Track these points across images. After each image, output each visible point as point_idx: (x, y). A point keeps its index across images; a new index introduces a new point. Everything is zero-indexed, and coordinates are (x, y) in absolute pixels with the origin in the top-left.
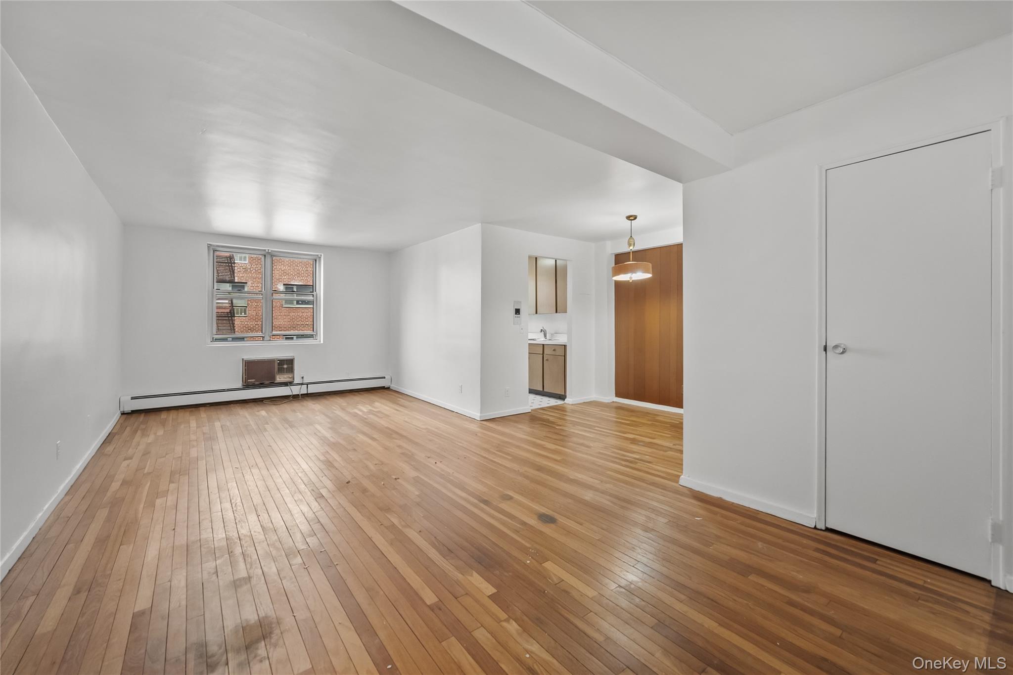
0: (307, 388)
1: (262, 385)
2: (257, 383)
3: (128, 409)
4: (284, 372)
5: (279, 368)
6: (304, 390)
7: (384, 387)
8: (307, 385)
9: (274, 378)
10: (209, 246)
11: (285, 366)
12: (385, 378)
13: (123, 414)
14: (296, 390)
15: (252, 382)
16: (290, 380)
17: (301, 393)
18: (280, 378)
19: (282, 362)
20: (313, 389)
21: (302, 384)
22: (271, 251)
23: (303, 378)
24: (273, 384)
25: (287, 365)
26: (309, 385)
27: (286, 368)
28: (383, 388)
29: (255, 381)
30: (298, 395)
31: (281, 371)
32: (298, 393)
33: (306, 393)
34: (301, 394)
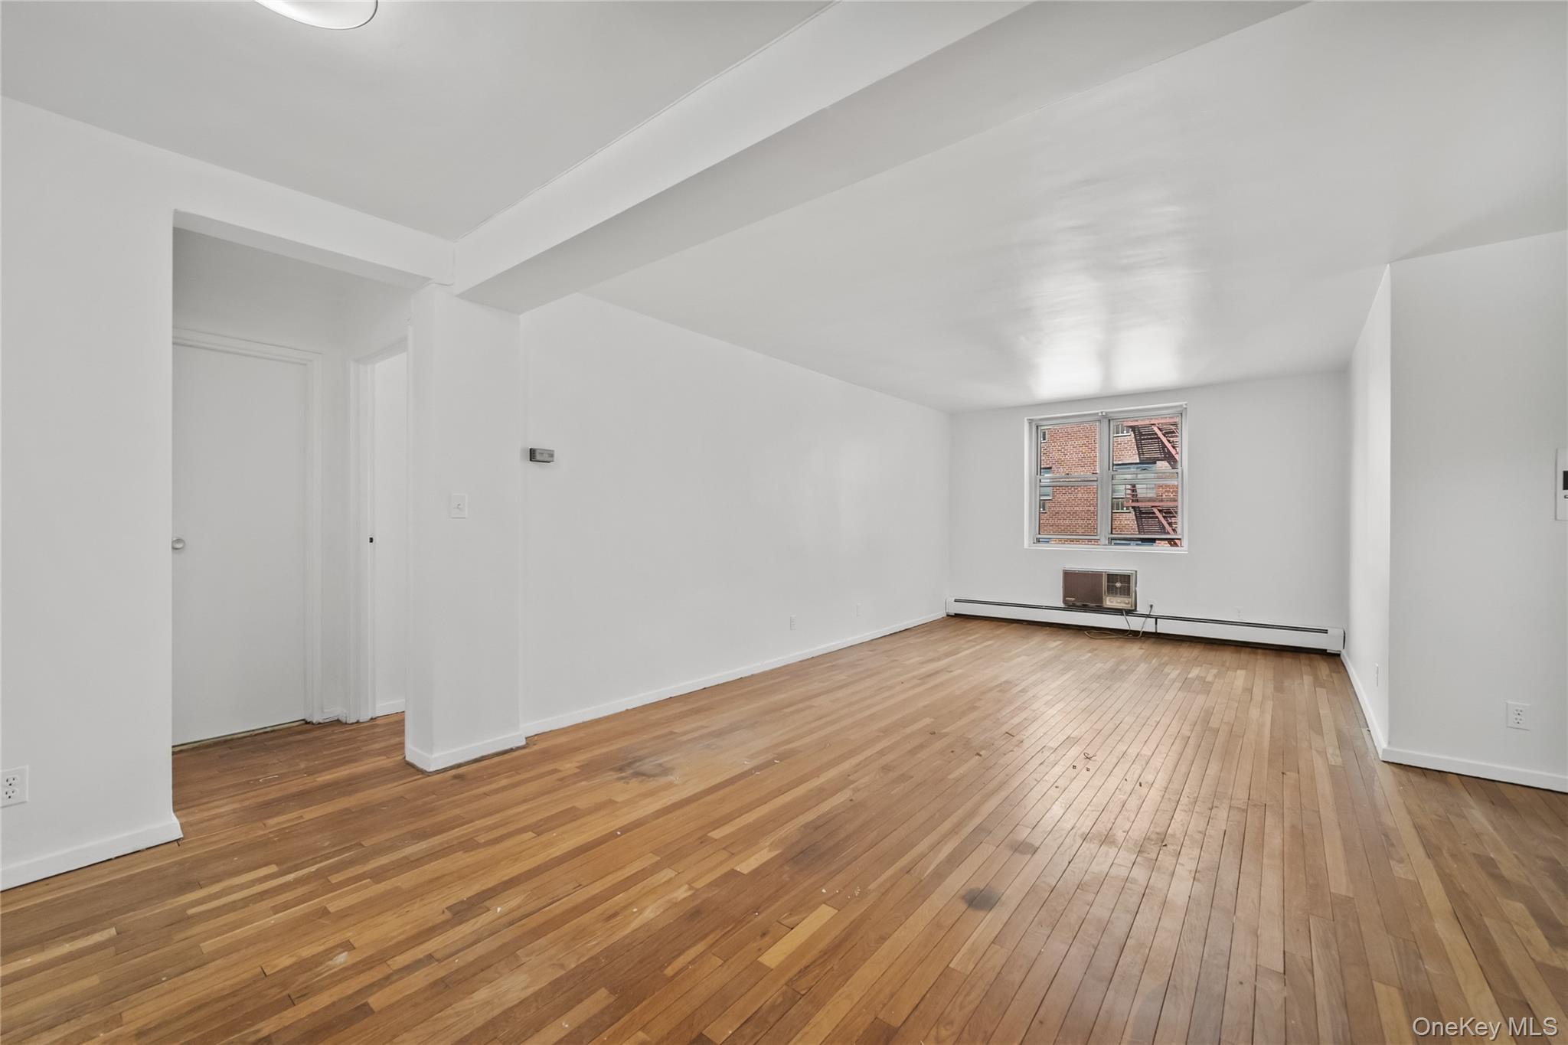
0: (1156, 624)
1: (1085, 608)
2: (1078, 604)
3: (952, 612)
4: (1116, 594)
5: (1108, 586)
6: (1149, 626)
7: (1326, 650)
8: (1156, 619)
9: (1100, 600)
10: (1031, 421)
11: (1118, 585)
12: (1326, 632)
13: (948, 615)
14: (1135, 624)
15: (1071, 601)
16: (1128, 607)
17: (1144, 630)
18: (1110, 602)
19: (1112, 578)
20: (1165, 627)
21: (1148, 616)
22: (1106, 413)
23: (1151, 606)
24: (1101, 609)
25: (1122, 583)
26: (1158, 620)
27: (1120, 588)
28: (1322, 653)
29: (1074, 601)
30: (1139, 632)
31: (1112, 590)
32: (1139, 630)
33: (1154, 631)
34: (1144, 632)
